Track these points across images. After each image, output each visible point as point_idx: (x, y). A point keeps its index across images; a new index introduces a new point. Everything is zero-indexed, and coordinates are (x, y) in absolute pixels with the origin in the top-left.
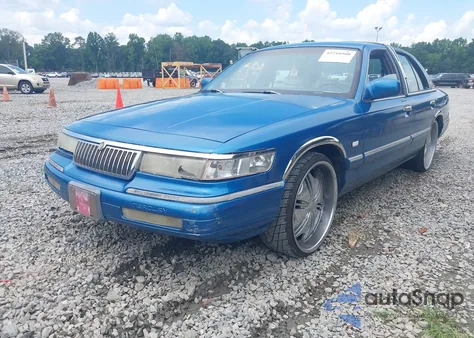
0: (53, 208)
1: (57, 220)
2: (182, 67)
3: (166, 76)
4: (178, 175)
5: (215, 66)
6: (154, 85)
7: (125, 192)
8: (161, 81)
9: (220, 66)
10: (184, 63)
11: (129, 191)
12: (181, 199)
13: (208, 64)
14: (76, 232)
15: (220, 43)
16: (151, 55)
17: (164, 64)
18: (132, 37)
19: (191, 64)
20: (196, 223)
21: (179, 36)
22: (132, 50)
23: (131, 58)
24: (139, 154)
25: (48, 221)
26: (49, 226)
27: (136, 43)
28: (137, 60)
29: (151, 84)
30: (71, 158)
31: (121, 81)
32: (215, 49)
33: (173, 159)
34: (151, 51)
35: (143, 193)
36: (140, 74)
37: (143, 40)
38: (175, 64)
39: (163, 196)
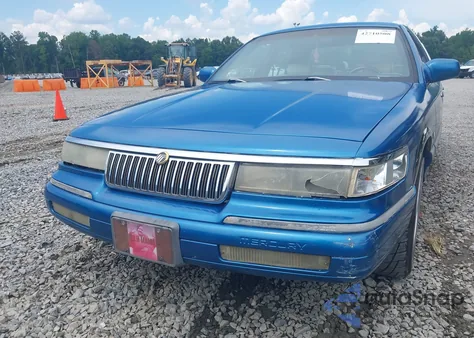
0: (45, 245)
1: (61, 261)
2: (109, 66)
3: (93, 76)
4: (305, 193)
5: (145, 63)
6: (79, 86)
7: (222, 223)
8: (88, 81)
9: (150, 63)
10: (112, 61)
11: (230, 220)
12: (323, 228)
13: (137, 62)
14: (98, 276)
15: (139, 40)
16: (66, 54)
17: (89, 63)
18: (42, 35)
19: (120, 61)
20: (354, 262)
21: (95, 34)
22: (43, 49)
23: (43, 58)
24: (232, 165)
25: (48, 264)
26: (54, 272)
27: (47, 42)
28: (50, 60)
29: (75, 84)
30: (99, 178)
31: (41, 82)
32: (135, 47)
33: (292, 169)
34: (65, 51)
35: (255, 222)
36: (60, 75)
37: (55, 39)
38: (101, 62)
39: (290, 225)
